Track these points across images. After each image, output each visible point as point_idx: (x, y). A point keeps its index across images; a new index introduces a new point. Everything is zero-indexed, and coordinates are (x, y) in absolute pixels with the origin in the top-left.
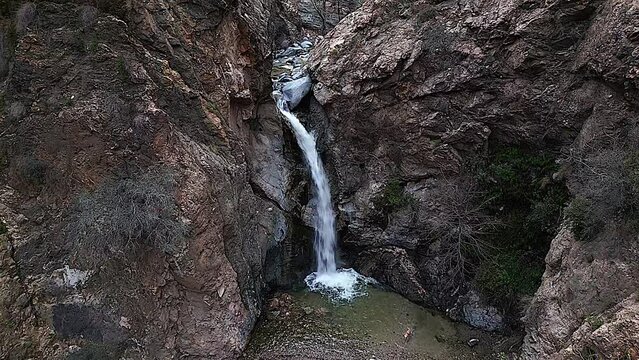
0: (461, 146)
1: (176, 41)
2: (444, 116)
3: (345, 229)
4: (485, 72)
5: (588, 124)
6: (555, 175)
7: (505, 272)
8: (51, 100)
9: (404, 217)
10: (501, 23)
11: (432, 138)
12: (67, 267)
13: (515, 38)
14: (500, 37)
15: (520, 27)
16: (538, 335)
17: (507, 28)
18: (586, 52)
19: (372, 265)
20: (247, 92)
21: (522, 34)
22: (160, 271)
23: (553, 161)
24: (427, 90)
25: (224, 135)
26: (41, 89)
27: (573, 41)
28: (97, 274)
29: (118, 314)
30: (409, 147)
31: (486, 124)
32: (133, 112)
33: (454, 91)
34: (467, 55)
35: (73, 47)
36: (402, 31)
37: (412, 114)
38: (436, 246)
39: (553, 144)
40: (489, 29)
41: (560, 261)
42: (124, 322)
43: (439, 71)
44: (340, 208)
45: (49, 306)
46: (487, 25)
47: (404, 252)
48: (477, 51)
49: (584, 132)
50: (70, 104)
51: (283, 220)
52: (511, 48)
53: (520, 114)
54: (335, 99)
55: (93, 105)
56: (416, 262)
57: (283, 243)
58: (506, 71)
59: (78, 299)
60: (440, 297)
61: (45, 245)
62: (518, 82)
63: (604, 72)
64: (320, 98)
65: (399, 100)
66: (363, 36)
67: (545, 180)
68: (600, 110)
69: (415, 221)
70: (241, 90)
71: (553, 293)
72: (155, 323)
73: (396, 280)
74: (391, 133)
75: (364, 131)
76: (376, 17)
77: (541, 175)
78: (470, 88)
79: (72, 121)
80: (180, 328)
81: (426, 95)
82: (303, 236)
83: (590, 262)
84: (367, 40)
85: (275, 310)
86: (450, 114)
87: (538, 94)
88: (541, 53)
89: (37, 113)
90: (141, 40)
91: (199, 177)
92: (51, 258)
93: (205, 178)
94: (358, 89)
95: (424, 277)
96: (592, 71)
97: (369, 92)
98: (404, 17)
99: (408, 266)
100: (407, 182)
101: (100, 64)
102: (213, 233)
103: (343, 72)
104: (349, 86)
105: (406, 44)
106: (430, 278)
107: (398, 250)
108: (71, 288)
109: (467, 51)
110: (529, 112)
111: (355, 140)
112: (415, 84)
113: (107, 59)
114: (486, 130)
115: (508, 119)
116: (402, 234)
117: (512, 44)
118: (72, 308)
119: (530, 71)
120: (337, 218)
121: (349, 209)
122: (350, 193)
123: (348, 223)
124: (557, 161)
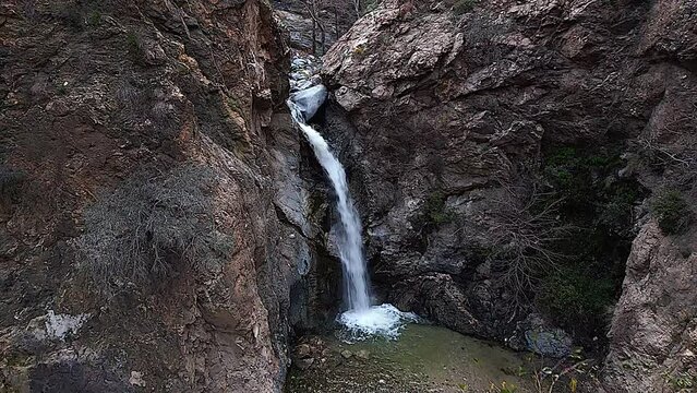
0: (511, 149)
1: (193, 21)
2: (492, 116)
3: (377, 256)
4: (537, 64)
5: (661, 110)
6: (621, 172)
7: (571, 287)
8: (35, 89)
9: (448, 236)
10: (554, 8)
11: (479, 141)
12: (51, 312)
13: (570, 24)
14: (553, 24)
15: (576, 12)
16: (632, 349)
17: (560, 14)
18: (652, 33)
19: (410, 298)
20: (268, 92)
21: (579, 19)
22: (189, 304)
23: (617, 157)
24: (471, 88)
25: (248, 139)
26: (19, 75)
27: (634, 23)
28: (95, 318)
29: (127, 369)
30: (452, 154)
31: (538, 122)
32: (150, 100)
33: (502, 88)
34: (513, 47)
35: (64, 20)
36: (437, 25)
37: (456, 116)
38: (485, 268)
39: (617, 137)
40: (539, 16)
41: (648, 261)
42: (135, 378)
43: (483, 66)
44: (370, 233)
45: (24, 369)
46: (536, 13)
47: (448, 277)
48: (526, 41)
49: (654, 120)
50: (63, 92)
51: (305, 249)
52: (565, 36)
53: (578, 107)
54: (364, 103)
55: (95, 92)
56: (463, 288)
57: (306, 277)
58: (561, 61)
59: (67, 355)
60: (495, 325)
61: (18, 286)
62: (575, 72)
63: (678, 50)
64: (345, 104)
65: (439, 101)
66: (391, 33)
67: (610, 179)
68: (673, 93)
69: (460, 239)
70: (262, 89)
71: (643, 299)
72: (181, 374)
73: (440, 310)
74: (431, 139)
75: (398, 138)
76: (404, 12)
77: (603, 174)
78: (519, 82)
79: (68, 113)
80: (208, 382)
81: (471, 93)
82: (329, 269)
83: (686, 256)
84: (396, 37)
85: (307, 357)
86: (499, 114)
87: (599, 83)
88: (601, 39)
89: (12, 107)
90: (151, 17)
91: (229, 185)
92: (26, 303)
93: (236, 187)
94: (392, 90)
95: (474, 305)
96: (663, 52)
97: (404, 94)
98: (437, 11)
99: (454, 294)
100: (447, 196)
101: (102, 42)
102: (246, 256)
103: (371, 73)
104: (380, 88)
105: (445, 37)
106: (482, 305)
107: (442, 276)
108: (57, 341)
109: (513, 43)
110: (589, 105)
111: (388, 150)
112: (458, 81)
113: (113, 34)
114: (539, 128)
115: (565, 115)
116: (445, 257)
117: (567, 31)
118: (59, 368)
119: (589, 59)
120: (367, 244)
121: (382, 232)
122: (382, 214)
123: (380, 249)
124: (623, 157)
